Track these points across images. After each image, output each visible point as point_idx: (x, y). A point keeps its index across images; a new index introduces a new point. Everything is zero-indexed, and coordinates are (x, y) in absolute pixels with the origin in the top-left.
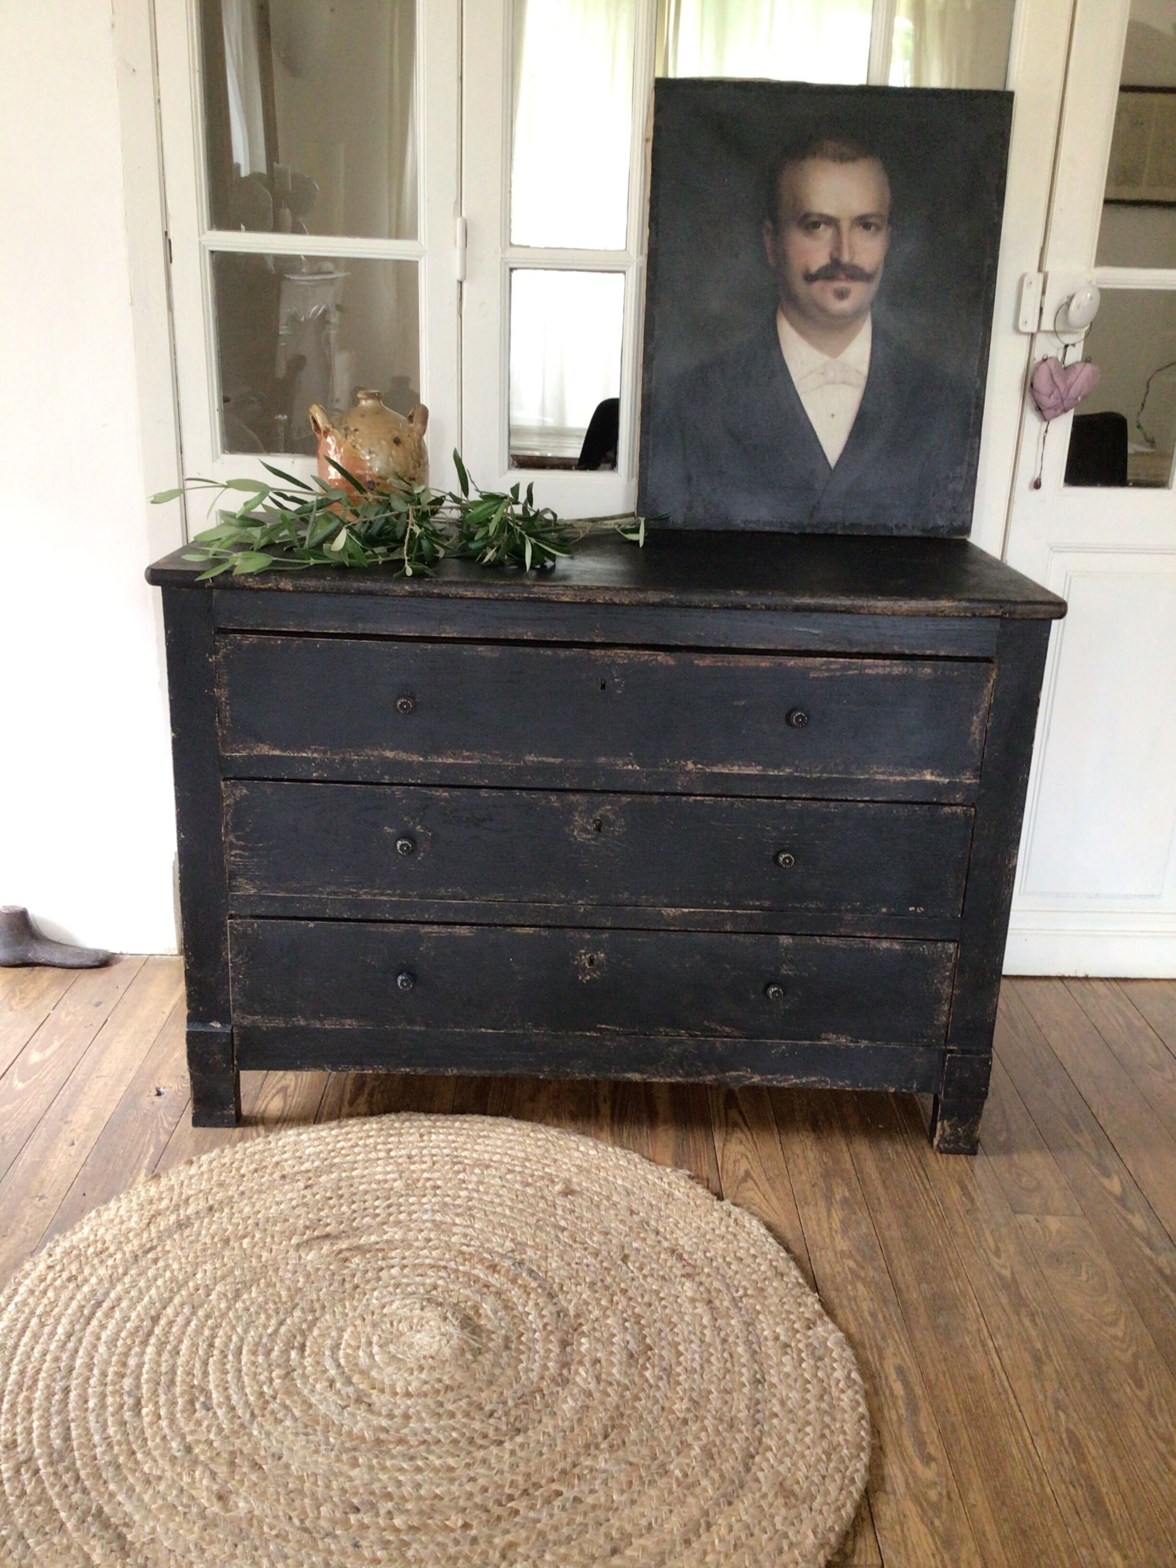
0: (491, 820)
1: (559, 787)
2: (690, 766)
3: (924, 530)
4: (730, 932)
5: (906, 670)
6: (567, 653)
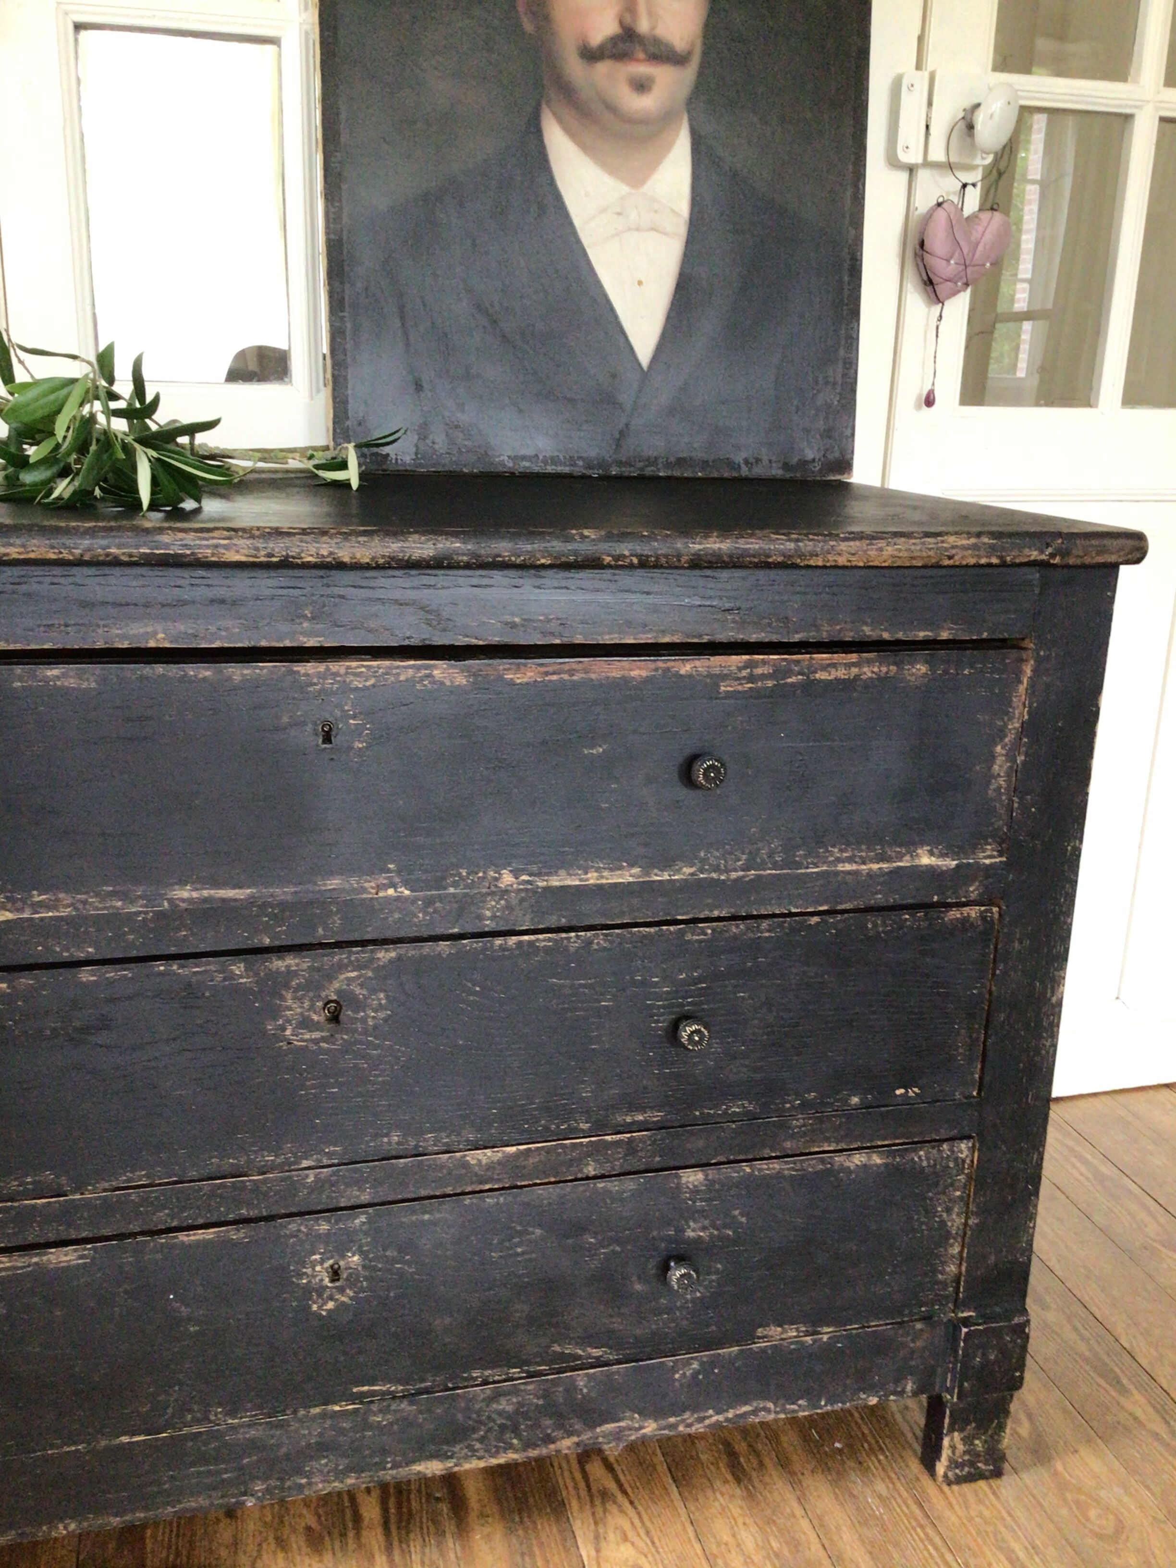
0: (108, 1028)
1: (249, 944)
2: (507, 878)
3: (786, 466)
4: (595, 1177)
5: (884, 669)
6: (246, 672)
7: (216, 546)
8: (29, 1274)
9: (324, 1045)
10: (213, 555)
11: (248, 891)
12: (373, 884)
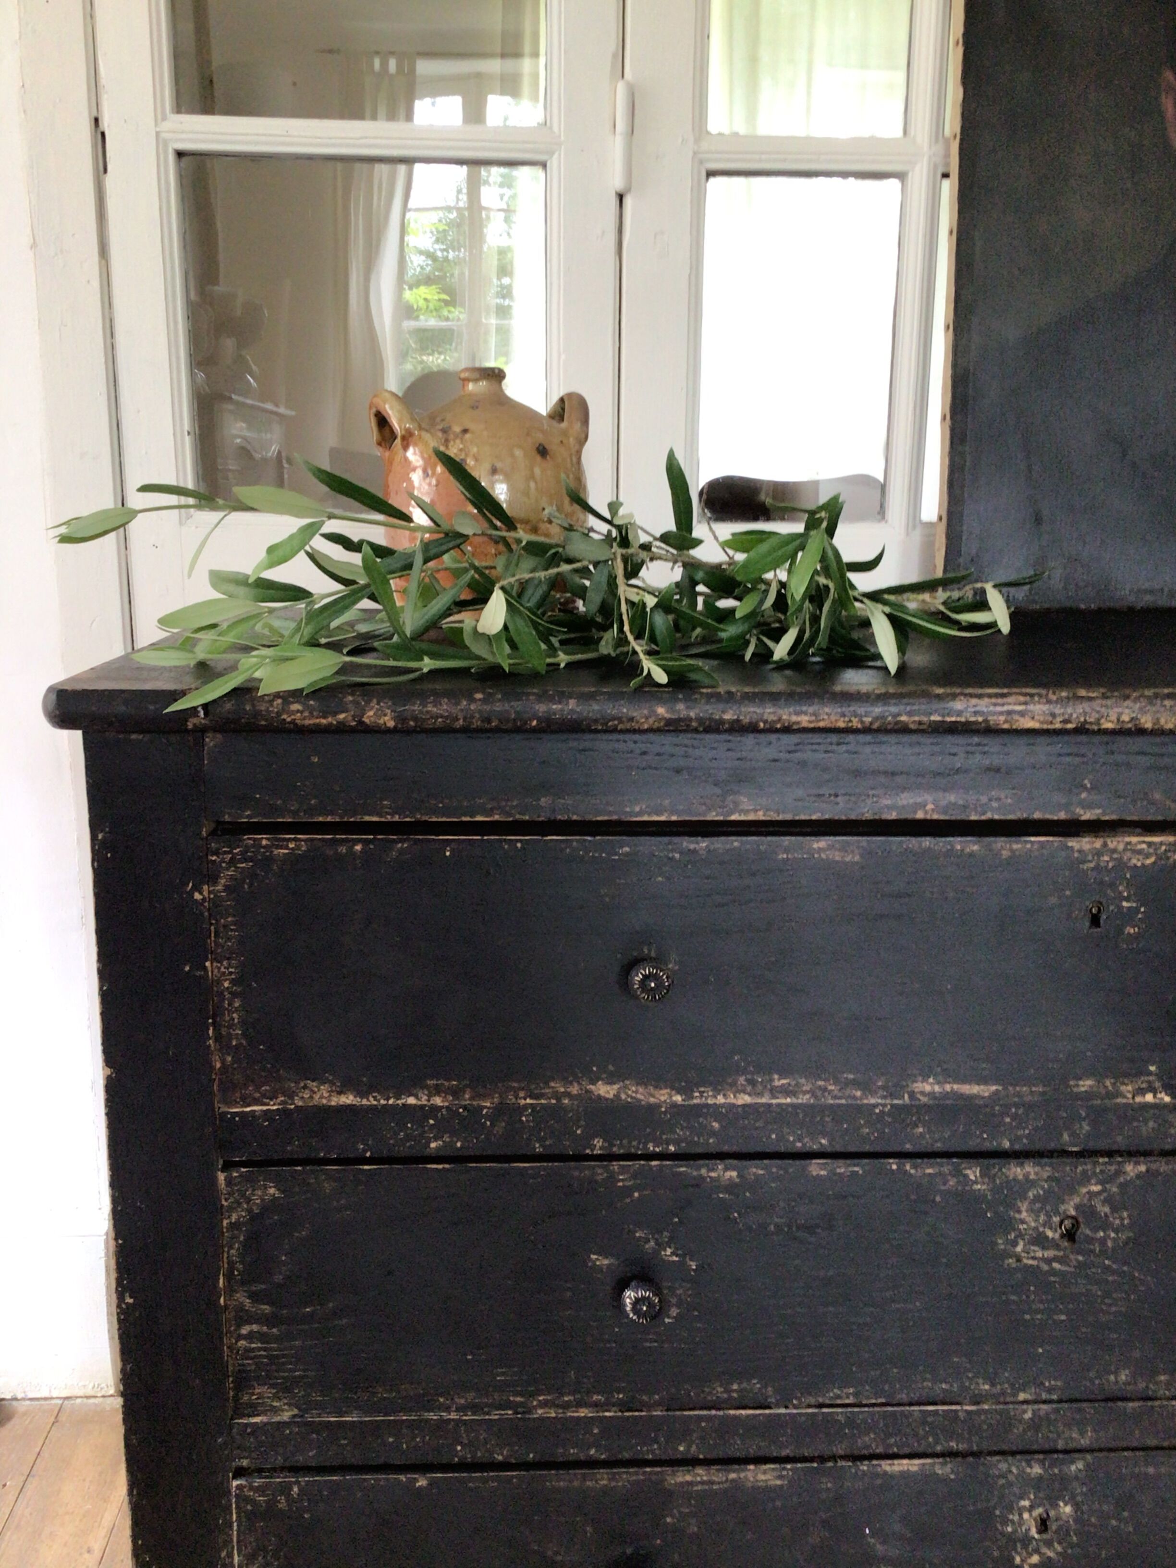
1: (986, 1147)
6: (1015, 846)
7: (1009, 713)
8: (725, 1491)
9: (1056, 1265)
10: (1006, 721)
11: (994, 1088)
12: (1130, 1088)
